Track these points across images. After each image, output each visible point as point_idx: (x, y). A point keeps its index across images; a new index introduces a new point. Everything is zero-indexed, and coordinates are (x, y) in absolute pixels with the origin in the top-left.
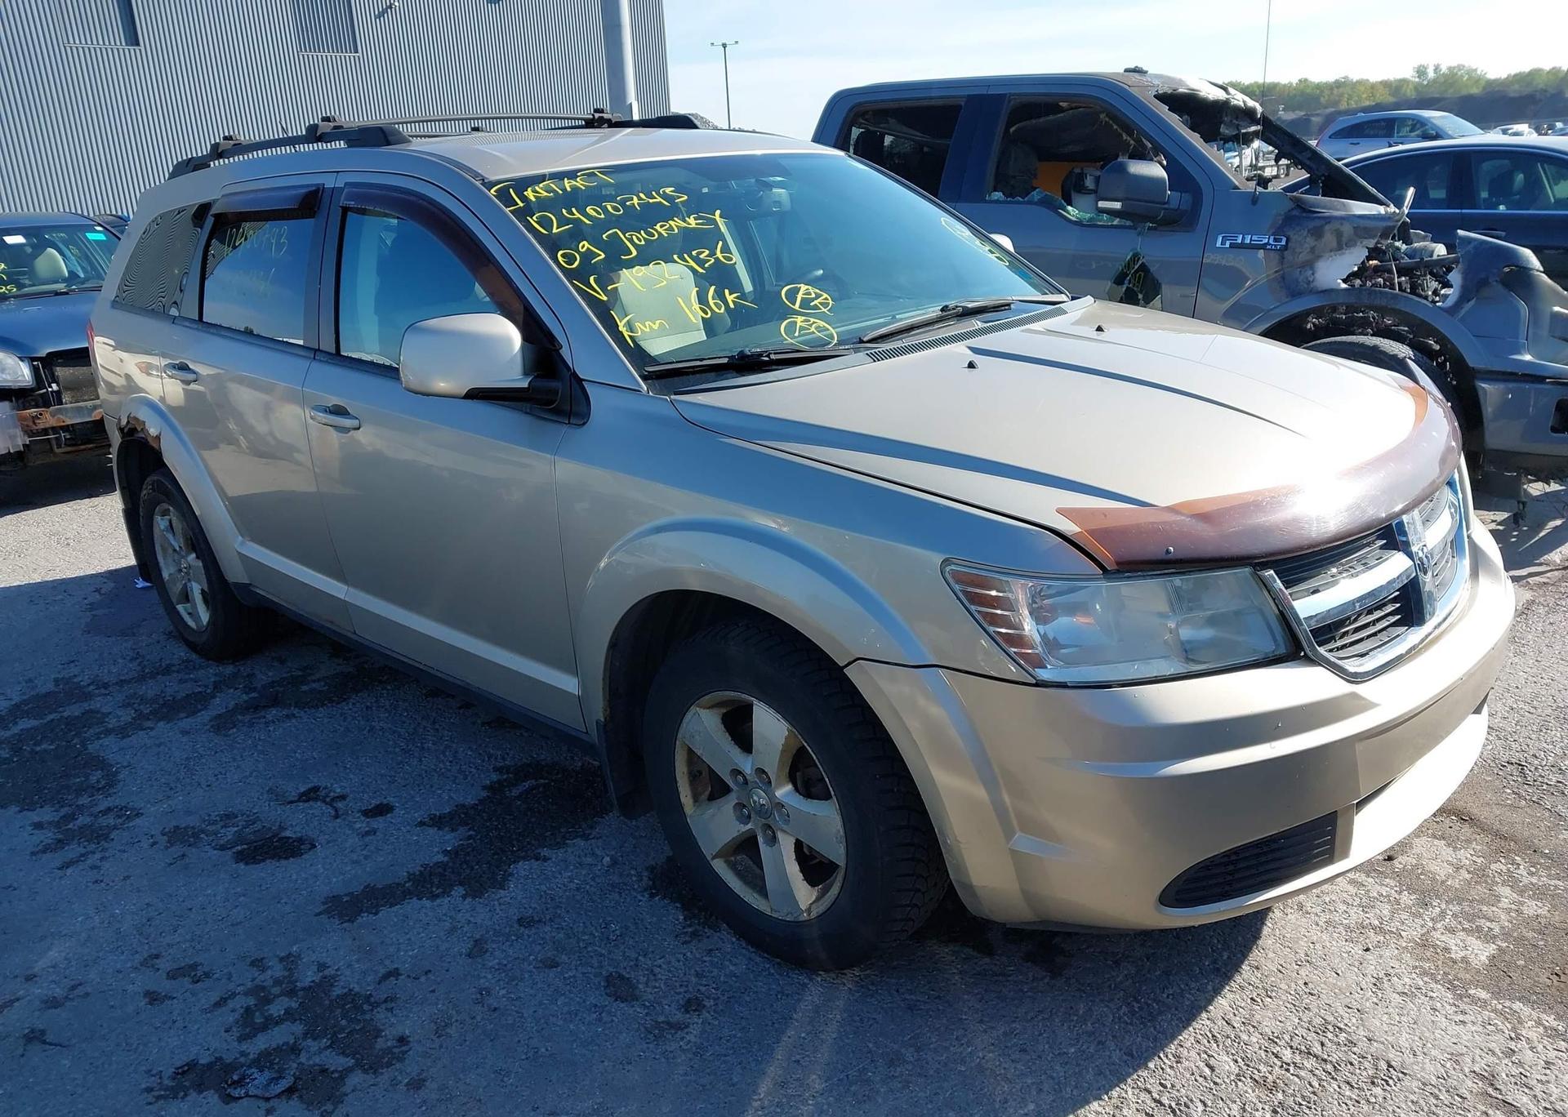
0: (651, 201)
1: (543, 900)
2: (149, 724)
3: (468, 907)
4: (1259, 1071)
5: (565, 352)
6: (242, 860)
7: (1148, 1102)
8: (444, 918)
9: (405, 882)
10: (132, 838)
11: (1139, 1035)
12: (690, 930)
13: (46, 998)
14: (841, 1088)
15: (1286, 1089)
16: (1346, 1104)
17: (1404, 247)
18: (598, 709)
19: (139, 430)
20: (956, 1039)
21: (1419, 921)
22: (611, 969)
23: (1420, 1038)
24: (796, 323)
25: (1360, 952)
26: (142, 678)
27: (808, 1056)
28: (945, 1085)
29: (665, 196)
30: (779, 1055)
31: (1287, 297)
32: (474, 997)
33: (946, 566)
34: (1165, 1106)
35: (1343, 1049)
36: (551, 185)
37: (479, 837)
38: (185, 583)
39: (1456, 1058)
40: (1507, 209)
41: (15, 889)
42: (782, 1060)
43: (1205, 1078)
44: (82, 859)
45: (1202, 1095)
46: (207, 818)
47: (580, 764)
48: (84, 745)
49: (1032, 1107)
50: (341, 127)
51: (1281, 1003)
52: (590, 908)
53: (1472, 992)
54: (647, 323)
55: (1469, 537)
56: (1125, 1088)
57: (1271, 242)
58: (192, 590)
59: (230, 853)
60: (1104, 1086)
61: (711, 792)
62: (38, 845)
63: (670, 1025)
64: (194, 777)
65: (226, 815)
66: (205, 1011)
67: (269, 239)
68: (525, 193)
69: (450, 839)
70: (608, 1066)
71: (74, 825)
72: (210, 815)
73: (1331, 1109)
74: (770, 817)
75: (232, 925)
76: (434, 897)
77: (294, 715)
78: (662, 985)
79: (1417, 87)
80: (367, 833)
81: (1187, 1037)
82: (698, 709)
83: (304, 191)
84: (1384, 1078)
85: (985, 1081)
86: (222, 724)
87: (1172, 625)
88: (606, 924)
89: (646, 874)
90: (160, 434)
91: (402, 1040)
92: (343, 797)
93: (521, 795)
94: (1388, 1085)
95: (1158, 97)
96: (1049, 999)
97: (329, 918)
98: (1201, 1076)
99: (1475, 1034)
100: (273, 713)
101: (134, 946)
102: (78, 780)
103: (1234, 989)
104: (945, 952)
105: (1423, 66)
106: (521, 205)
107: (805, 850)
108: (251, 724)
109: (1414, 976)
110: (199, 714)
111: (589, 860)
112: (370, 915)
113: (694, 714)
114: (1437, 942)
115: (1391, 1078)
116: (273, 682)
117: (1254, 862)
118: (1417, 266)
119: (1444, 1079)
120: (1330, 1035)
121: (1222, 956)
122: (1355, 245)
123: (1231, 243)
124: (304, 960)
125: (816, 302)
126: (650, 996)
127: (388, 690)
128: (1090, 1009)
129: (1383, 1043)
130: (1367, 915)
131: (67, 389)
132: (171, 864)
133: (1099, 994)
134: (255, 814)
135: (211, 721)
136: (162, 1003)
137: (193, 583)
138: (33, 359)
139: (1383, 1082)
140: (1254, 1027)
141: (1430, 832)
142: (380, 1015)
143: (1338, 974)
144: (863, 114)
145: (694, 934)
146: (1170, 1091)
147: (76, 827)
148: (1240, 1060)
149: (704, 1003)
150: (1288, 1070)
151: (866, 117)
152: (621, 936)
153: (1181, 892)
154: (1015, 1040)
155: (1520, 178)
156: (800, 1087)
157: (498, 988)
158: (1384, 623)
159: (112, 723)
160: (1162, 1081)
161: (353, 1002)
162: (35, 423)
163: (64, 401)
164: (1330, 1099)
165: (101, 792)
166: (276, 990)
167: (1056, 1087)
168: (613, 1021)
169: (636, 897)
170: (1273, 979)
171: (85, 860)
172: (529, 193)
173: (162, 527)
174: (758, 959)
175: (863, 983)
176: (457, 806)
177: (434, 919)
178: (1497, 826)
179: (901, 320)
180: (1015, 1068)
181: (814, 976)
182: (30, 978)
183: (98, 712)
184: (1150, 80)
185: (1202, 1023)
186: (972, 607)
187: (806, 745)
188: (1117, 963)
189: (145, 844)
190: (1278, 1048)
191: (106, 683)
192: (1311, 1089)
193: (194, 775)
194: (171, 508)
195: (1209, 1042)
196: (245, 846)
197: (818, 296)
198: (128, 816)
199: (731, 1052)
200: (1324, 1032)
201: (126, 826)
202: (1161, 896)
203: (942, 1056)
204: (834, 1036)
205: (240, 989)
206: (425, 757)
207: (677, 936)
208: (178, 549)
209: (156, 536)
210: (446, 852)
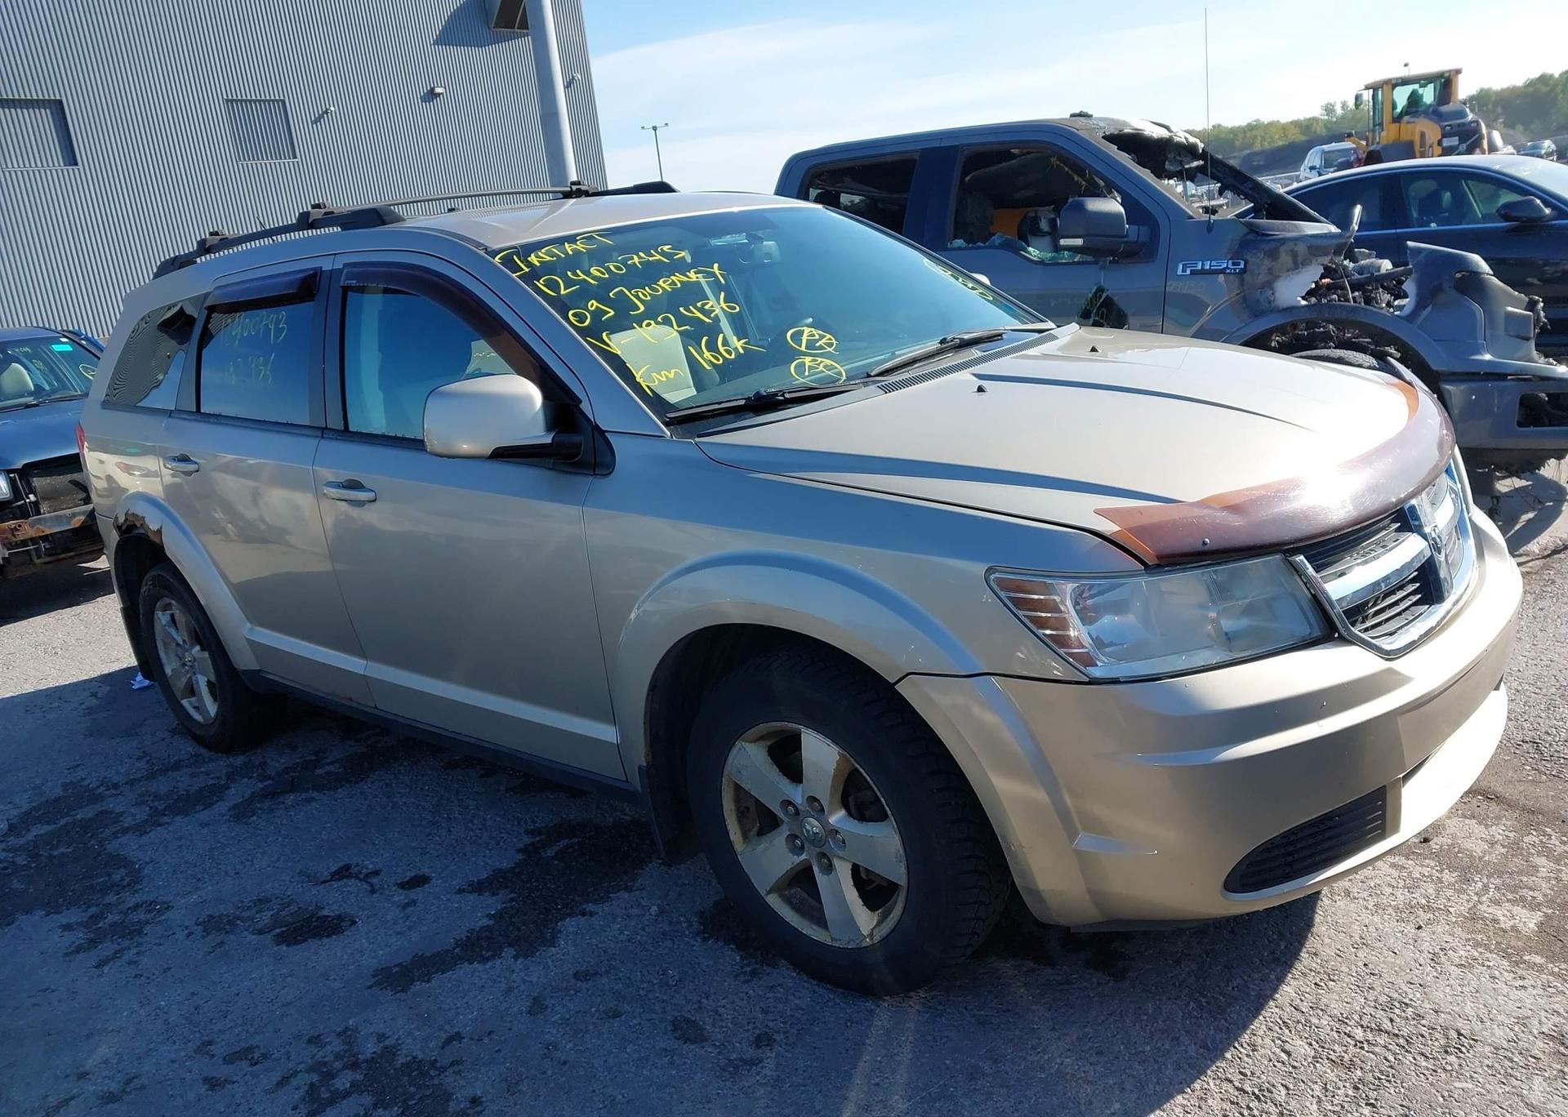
0: (651, 259)
1: (596, 953)
2: (166, 819)
3: (521, 967)
4: (1334, 1051)
5: (585, 406)
6: (283, 942)
7: (1231, 1091)
8: (499, 979)
9: (454, 949)
10: (166, 931)
11: (1212, 1028)
12: (748, 969)
13: (101, 1094)
14: (925, 1105)
15: (1363, 1065)
16: (1424, 1075)
17: (1352, 265)
18: (640, 755)
19: (139, 525)
20: (1032, 1047)
21: (1465, 897)
22: (676, 1014)
23: (1485, 1006)
24: (805, 363)
25: (1413, 931)
26: (151, 776)
27: (887, 1078)
28: (1028, 1093)
29: (663, 253)
30: (858, 1079)
31: (1250, 318)
32: (541, 1052)
33: (991, 574)
34: (1248, 1093)
35: (1412, 1023)
36: (554, 250)
37: (521, 899)
38: (190, 677)
39: (1523, 1022)
40: (1438, 226)
41: (53, 991)
42: (862, 1084)
43: (1283, 1063)
44: (118, 955)
45: (1283, 1080)
46: (240, 905)
47: (611, 820)
48: (100, 844)
49: (1117, 1106)
50: (332, 213)
51: (1345, 985)
52: (645, 958)
53: (1527, 958)
54: (662, 373)
55: (1470, 519)
56: (1205, 1079)
57: (1230, 266)
58: (197, 683)
59: (269, 937)
60: (1185, 1079)
61: (760, 827)
62: (70, 946)
63: (745, 1062)
64: (220, 867)
65: (259, 900)
66: (267, 1092)
67: (266, 325)
68: (529, 259)
69: (493, 903)
70: (688, 1106)
71: (104, 923)
72: (242, 902)
73: (1410, 1080)
74: (825, 848)
75: (283, 1005)
76: (485, 960)
77: (313, 798)
78: (729, 1024)
79: (1327, 124)
80: (407, 905)
81: (1258, 1026)
82: (743, 743)
83: (302, 275)
84: (1456, 1046)
85: (1067, 1085)
86: (241, 812)
87: (1213, 615)
88: (663, 970)
89: (696, 919)
90: (161, 528)
91: (475, 1101)
92: (377, 873)
93: (556, 854)
94: (1461, 1052)
95: (1106, 138)
96: (1116, 1001)
97: (382, 989)
98: (1278, 1062)
99: (1537, 997)
100: (290, 799)
101: (185, 1034)
102: (102, 879)
103: (1297, 976)
104: (1006, 968)
105: (1331, 104)
106: (527, 270)
107: (864, 876)
108: (271, 810)
109: (1468, 948)
110: (215, 806)
111: (636, 911)
112: (424, 983)
113: (740, 749)
114: (1485, 914)
115: (1463, 1046)
116: (287, 768)
117: (1311, 841)
118: (1369, 281)
119: (1515, 1042)
120: (1397, 1011)
121: (1280, 946)
122: (1310, 263)
123: (1191, 271)
124: (362, 1033)
125: (820, 343)
126: (719, 1036)
127: (405, 766)
128: (1159, 1007)
129: (1450, 1013)
130: (1413, 895)
131: (45, 499)
132: (210, 953)
133: (1164, 992)
134: (289, 896)
135: (229, 811)
136: (223, 1088)
137: (199, 676)
138: (9, 472)
139: (1456, 1050)
140: (1322, 1010)
141: (1460, 812)
142: (449, 1078)
143: (1396, 953)
144: (819, 176)
145: (754, 973)
146: (1251, 1078)
147: (106, 926)
148: (1314, 1043)
149: (774, 1037)
150: (1362, 1048)
151: (823, 178)
152: (680, 981)
153: (1246, 877)
154: (1090, 1044)
155: (1447, 196)
156: (885, 1108)
157: (564, 1042)
158: (1407, 603)
159: (128, 821)
160: (1242, 1070)
161: (418, 1069)
162: (14, 535)
163: (42, 511)
164: (1408, 1071)
165: (127, 889)
166: (338, 1065)
167: (1138, 1084)
168: (685, 1063)
169: (688, 942)
170: (1333, 963)
171: (122, 956)
172: (533, 259)
173: (164, 622)
174: (821, 991)
175: (930, 1004)
176: (494, 871)
177: (489, 981)
178: (1523, 801)
179: (900, 356)
180: (1095, 1070)
181: (881, 1002)
182: (83, 1076)
183: (111, 812)
184: (1095, 122)
185: (1271, 1011)
186: (1019, 611)
187: (858, 766)
188: (1177, 962)
189: (181, 935)
190: (1349, 1028)
191: (116, 784)
192: (1387, 1064)
193: (220, 864)
194: (173, 602)
195: (1281, 1028)
196: (284, 929)
197: (822, 337)
198: (159, 911)
199: (810, 1081)
200: (1391, 1008)
201: (157, 920)
202: (1225, 882)
203: (1020, 1065)
204: (910, 1056)
205: (300, 1067)
206: (453, 827)
207: (736, 976)
208: (181, 643)
209: (157, 632)
210: (490, 917)
